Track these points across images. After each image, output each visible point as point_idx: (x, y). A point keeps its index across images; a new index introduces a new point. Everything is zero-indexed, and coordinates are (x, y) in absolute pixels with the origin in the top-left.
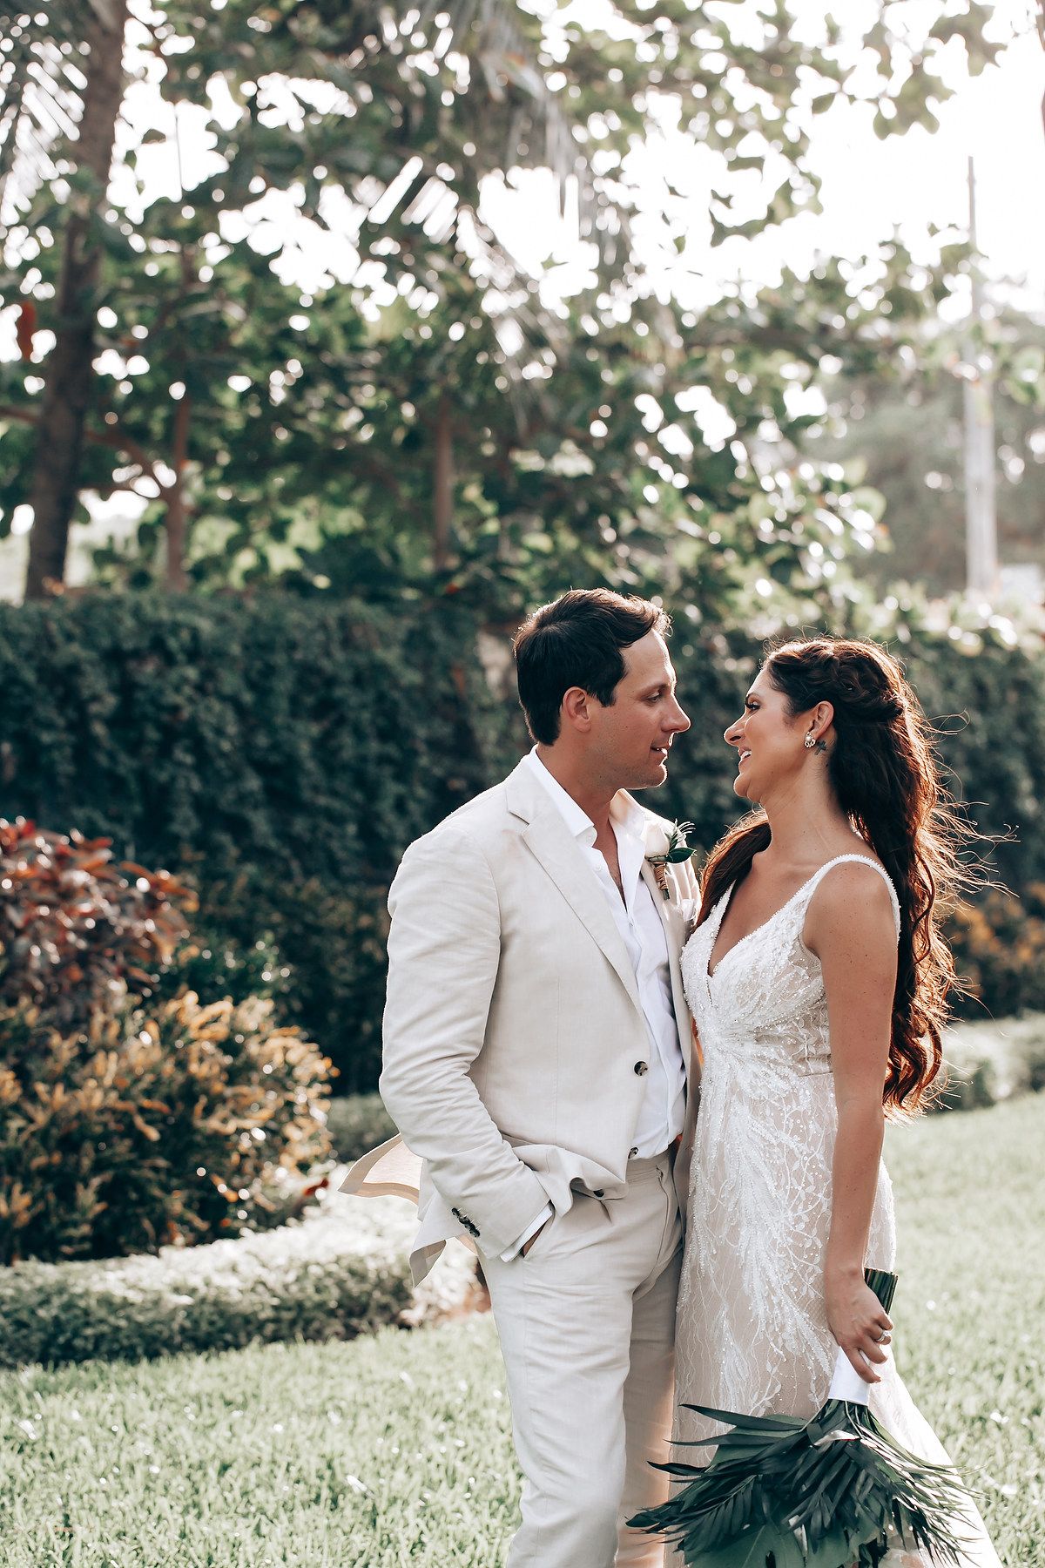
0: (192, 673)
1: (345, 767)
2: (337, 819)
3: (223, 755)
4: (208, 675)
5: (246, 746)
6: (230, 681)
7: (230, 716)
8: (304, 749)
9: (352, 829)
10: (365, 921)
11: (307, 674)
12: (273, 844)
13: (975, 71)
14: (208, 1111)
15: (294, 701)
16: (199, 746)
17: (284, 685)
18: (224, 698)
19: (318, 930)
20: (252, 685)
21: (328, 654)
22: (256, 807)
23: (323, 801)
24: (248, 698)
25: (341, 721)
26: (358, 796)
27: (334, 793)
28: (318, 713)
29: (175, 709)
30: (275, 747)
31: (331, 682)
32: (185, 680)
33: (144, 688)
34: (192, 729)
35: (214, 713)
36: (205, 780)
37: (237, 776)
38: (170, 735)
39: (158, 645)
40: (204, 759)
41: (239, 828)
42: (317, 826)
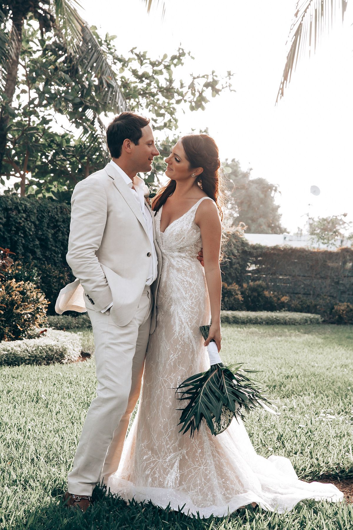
0: (24, 215)
1: (59, 241)
2: (57, 253)
3: (31, 235)
4: (28, 216)
5: (37, 233)
6: (33, 218)
7: (33, 226)
8: (50, 236)
9: (60, 255)
10: (61, 275)
11: (52, 218)
12: (41, 257)
13: (214, 96)
14: (17, 308)
15: (48, 224)
16: (25, 232)
17: (46, 220)
18: (31, 222)
19: (50, 277)
20: (39, 220)
21: (57, 215)
22: (37, 248)
23: (54, 248)
24: (37, 223)
25: (59, 230)
26: (62, 248)
27: (56, 247)
28: (53, 228)
29: (20, 223)
30: (43, 235)
31: (57, 221)
32: (23, 217)
33: (12, 218)
34: (24, 227)
35: (28, 225)
36: (26, 241)
37: (33, 240)
38: (18, 229)
39: (17, 208)
40: (26, 236)
41: (33, 253)
42: (52, 254)
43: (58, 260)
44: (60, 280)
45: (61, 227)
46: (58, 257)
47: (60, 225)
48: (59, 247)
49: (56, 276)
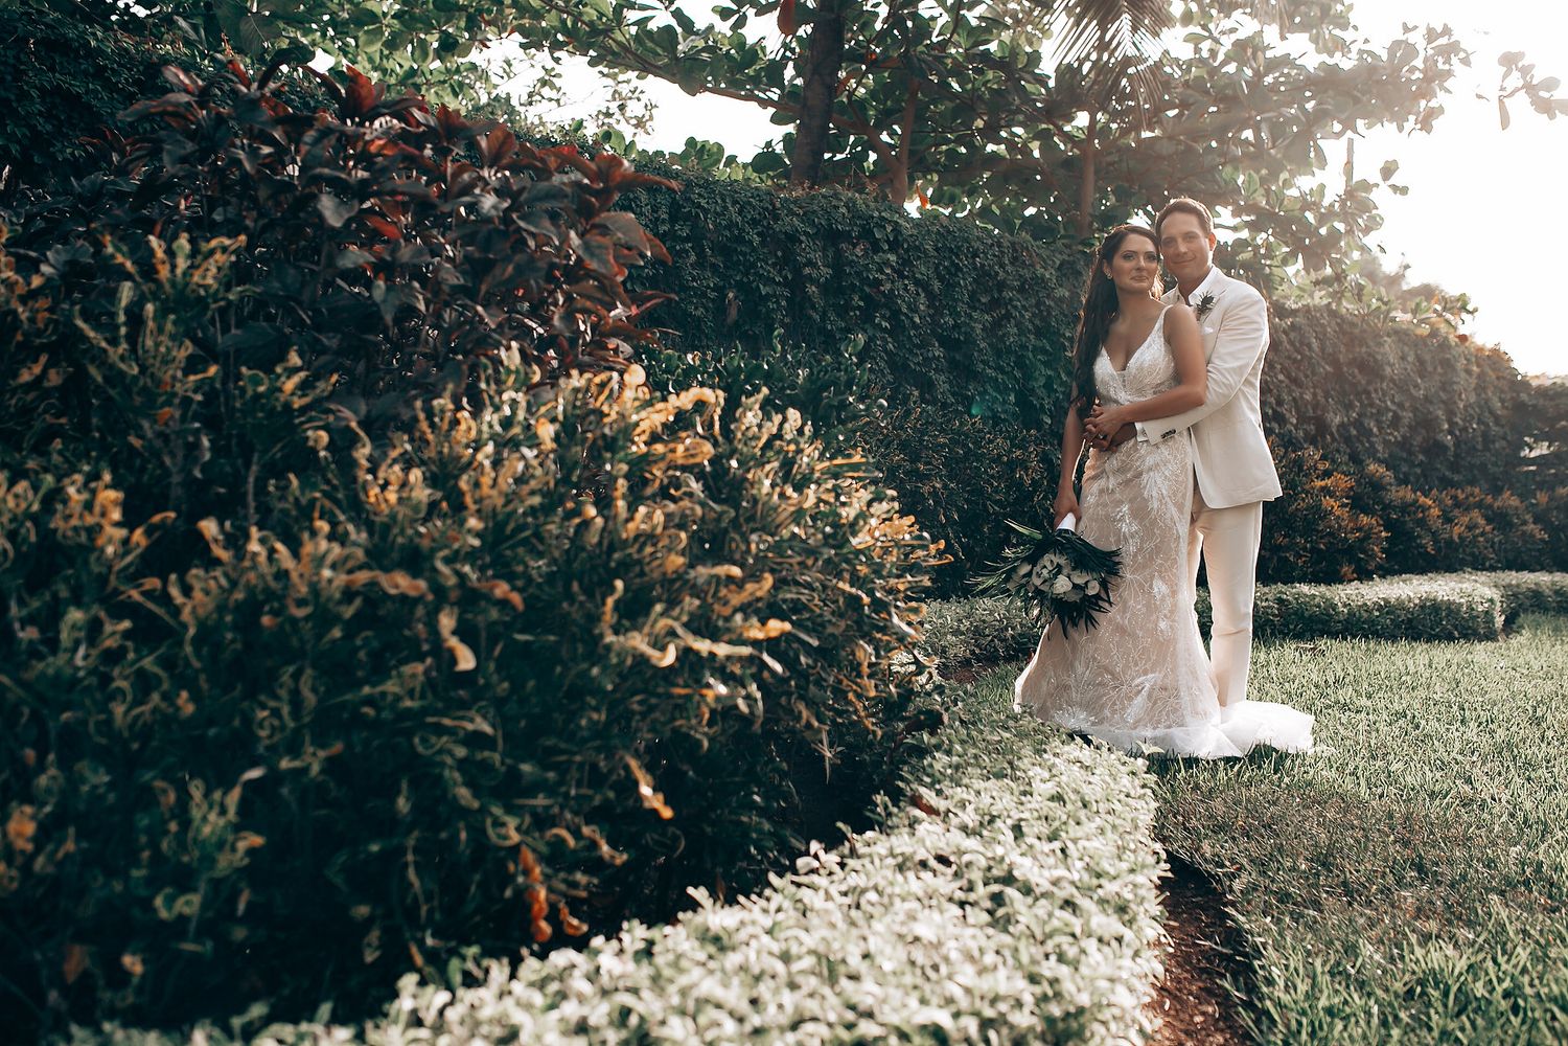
0: (892, 258)
1: (1009, 350)
3: (915, 326)
4: (906, 262)
5: (935, 323)
6: (923, 270)
7: (922, 298)
8: (979, 332)
9: (1012, 398)
11: (983, 274)
15: (973, 296)
16: (895, 315)
17: (966, 282)
18: (917, 283)
19: (979, 458)
20: (941, 279)
21: (1002, 266)
22: (938, 371)
23: (991, 373)
24: (936, 285)
25: (1008, 316)
26: (1018, 375)
27: (1000, 369)
28: (990, 308)
29: (878, 283)
30: (956, 326)
31: (1001, 286)
32: (887, 263)
33: (851, 263)
34: (890, 297)
35: (906, 294)
36: (900, 346)
37: (924, 345)
38: (871, 304)
39: (867, 233)
40: (897, 329)
41: (927, 386)
42: (985, 391)
43: (1005, 412)
44: (1013, 471)
45: (1015, 307)
46: (1004, 402)
47: (1011, 300)
48: (1008, 369)
49: (1000, 456)
